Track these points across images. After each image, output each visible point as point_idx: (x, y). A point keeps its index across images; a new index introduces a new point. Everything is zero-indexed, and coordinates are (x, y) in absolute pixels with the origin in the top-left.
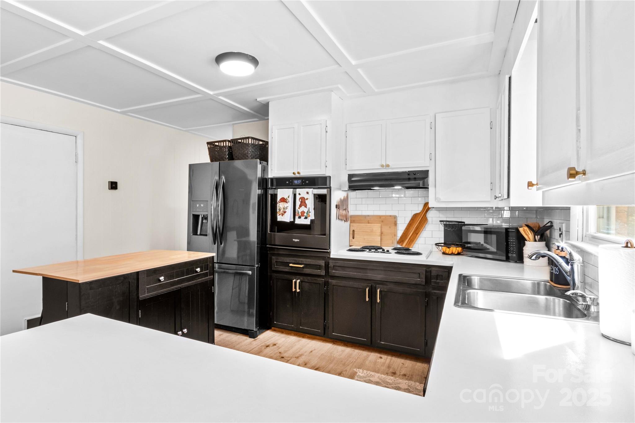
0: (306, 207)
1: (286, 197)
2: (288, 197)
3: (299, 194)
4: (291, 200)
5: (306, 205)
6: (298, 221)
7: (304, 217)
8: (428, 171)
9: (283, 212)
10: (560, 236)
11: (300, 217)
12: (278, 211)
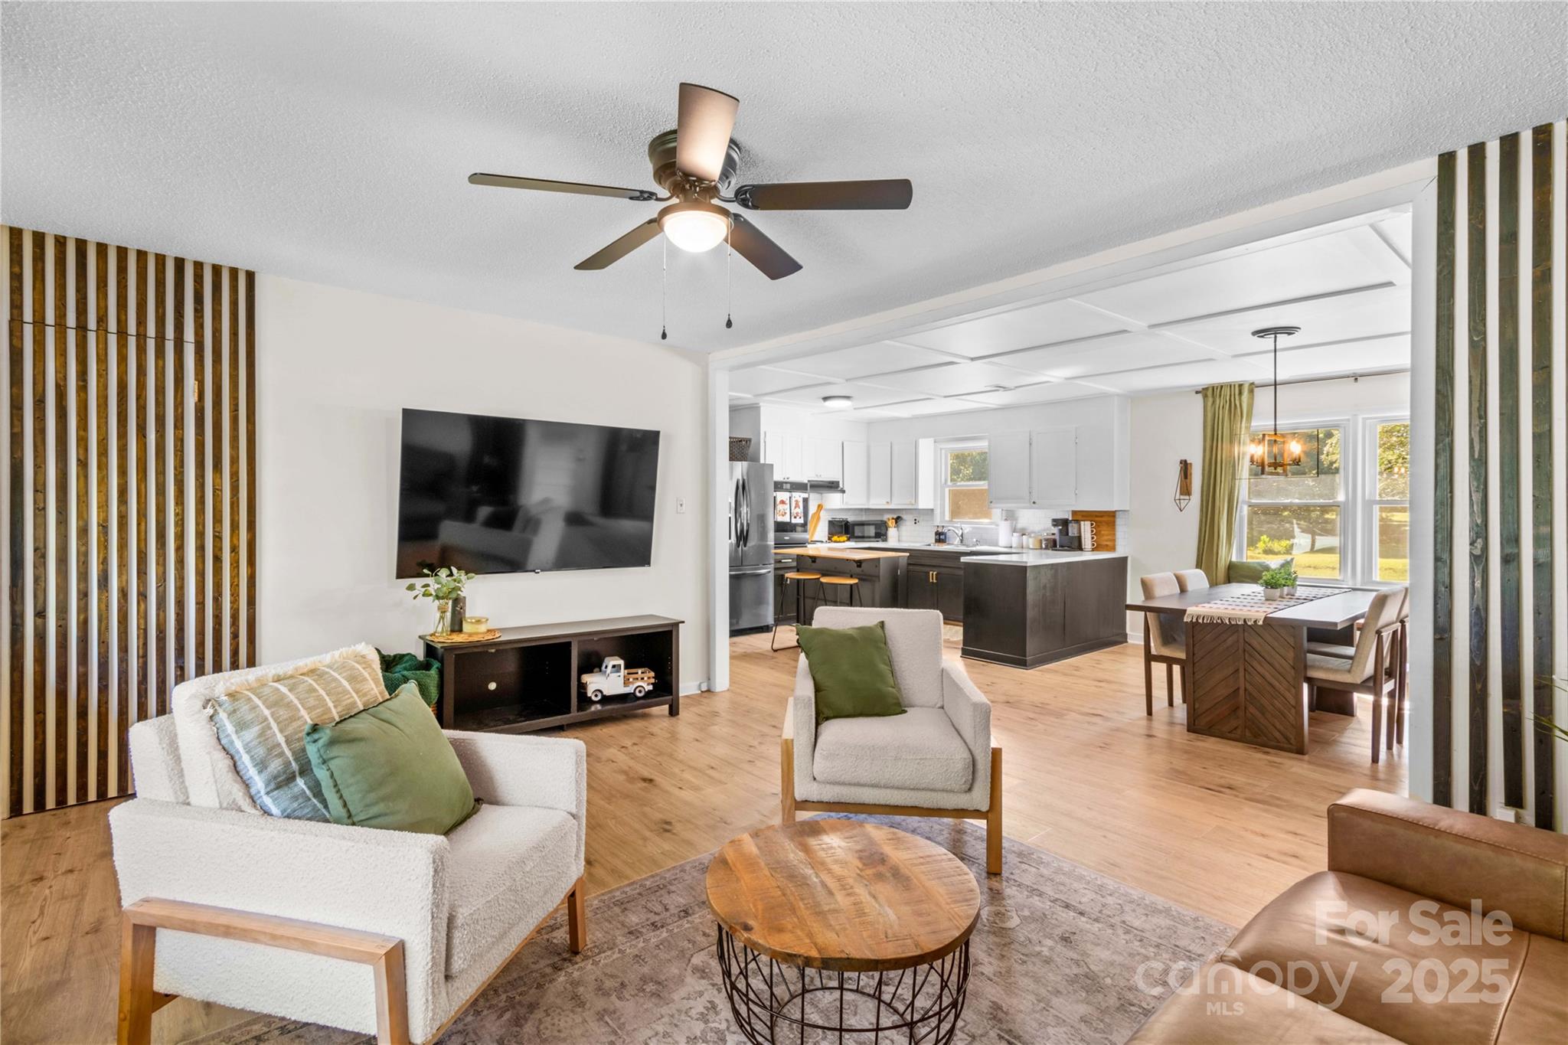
0: (799, 508)
1: (784, 499)
2: (787, 499)
3: (795, 497)
4: (788, 502)
8: (839, 481)
9: (783, 513)
10: (915, 523)
11: (795, 517)
12: (778, 512)
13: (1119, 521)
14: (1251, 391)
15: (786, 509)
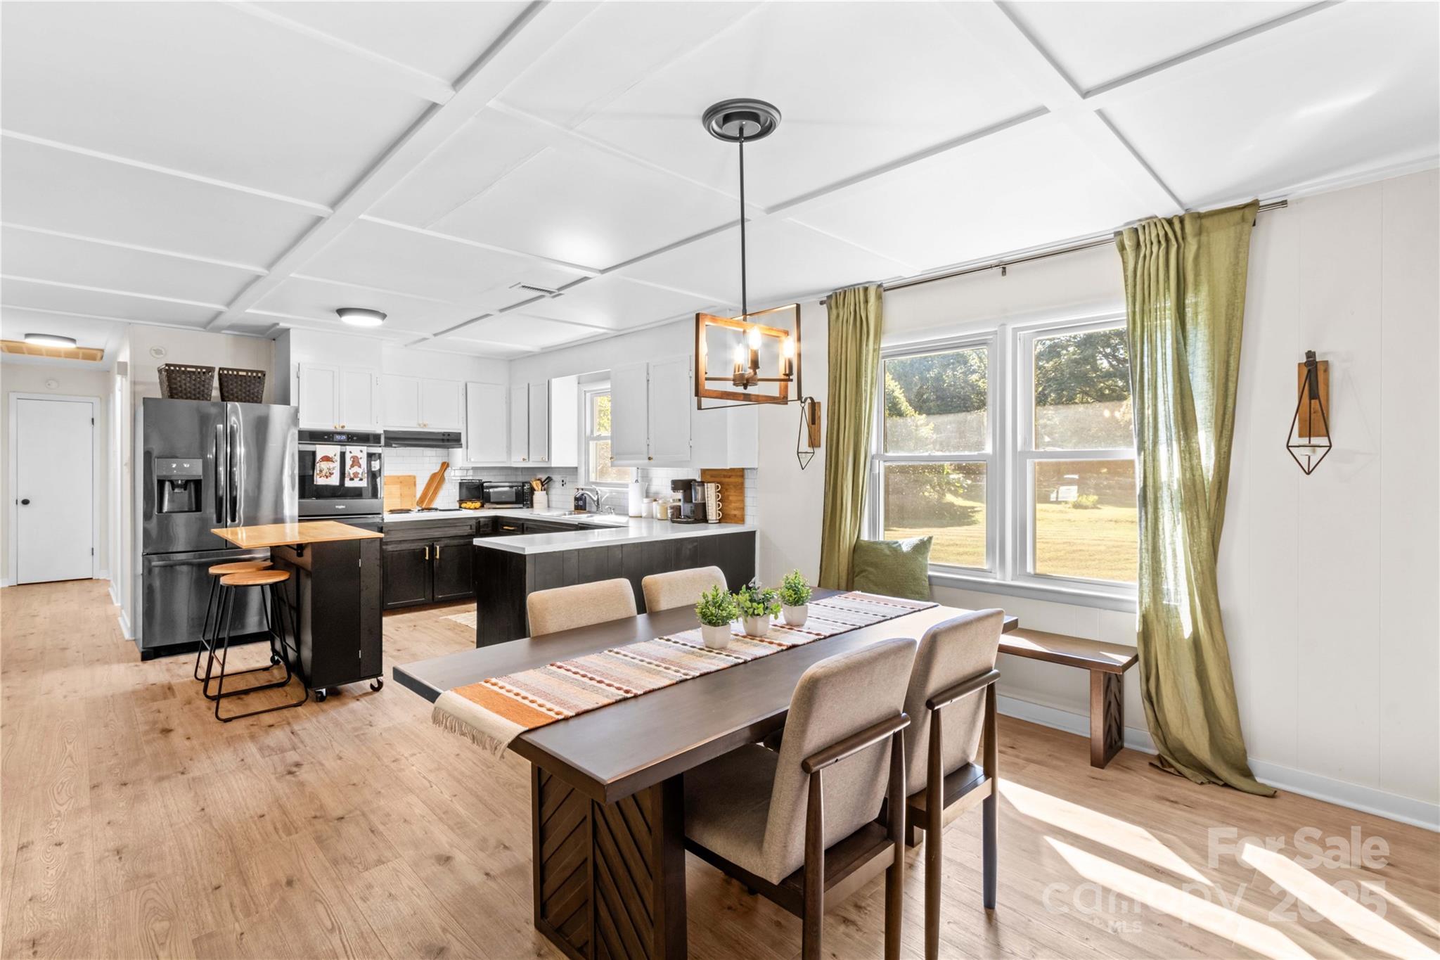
0: (360, 467)
1: (331, 455)
2: (335, 455)
3: (351, 452)
4: (338, 458)
5: (360, 465)
6: (348, 484)
7: (359, 478)
8: (460, 434)
9: (328, 474)
10: (563, 485)
11: (352, 479)
12: (318, 472)
13: (748, 483)
14: (879, 297)
15: (334, 468)
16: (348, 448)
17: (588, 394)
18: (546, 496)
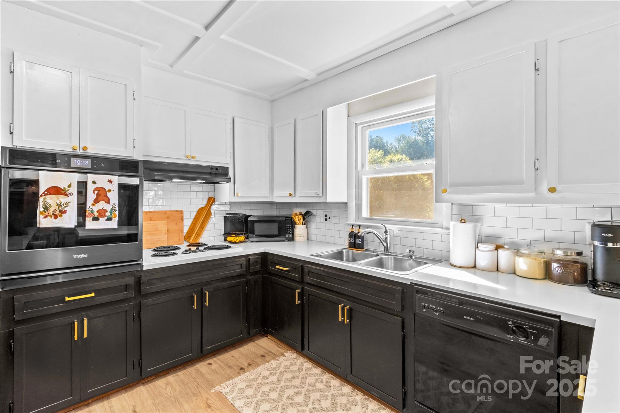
0: (108, 202)
3: (94, 183)
4: (74, 190)
5: (109, 200)
7: (106, 218)
8: (228, 168)
9: (57, 213)
10: (326, 220)
11: (95, 219)
12: (42, 209)
15: (67, 204)
16: (90, 177)
17: (360, 127)
18: (306, 230)
